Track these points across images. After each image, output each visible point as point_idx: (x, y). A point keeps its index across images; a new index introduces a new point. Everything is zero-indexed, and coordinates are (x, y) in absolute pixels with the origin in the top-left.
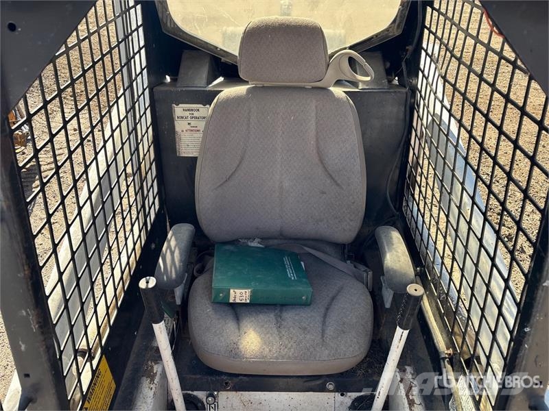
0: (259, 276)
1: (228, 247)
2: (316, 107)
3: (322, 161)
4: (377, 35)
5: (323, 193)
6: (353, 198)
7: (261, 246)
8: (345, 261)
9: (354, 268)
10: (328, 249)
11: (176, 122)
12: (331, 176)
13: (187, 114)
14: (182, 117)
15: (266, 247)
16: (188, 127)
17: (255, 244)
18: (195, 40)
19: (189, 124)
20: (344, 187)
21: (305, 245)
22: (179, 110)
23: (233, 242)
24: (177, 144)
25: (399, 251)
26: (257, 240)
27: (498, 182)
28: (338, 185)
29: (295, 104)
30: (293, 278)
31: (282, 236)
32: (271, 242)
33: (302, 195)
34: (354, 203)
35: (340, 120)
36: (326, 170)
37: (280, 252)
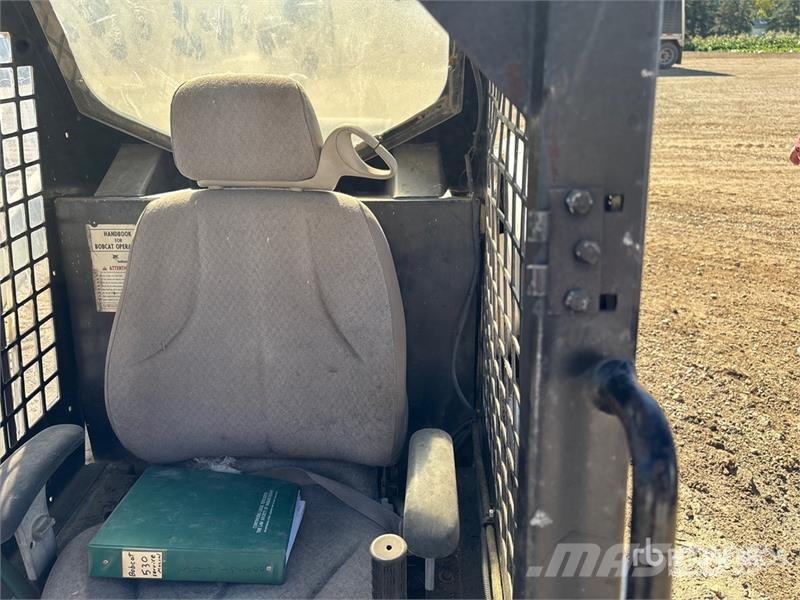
0: (192, 526)
1: (166, 473)
2: (308, 221)
3: (329, 316)
4: (423, 114)
5: (333, 371)
6: (379, 378)
7: (234, 471)
8: (378, 498)
9: (392, 513)
10: (354, 477)
11: (93, 254)
12: (346, 340)
13: (111, 240)
14: (103, 246)
15: (243, 473)
16: (114, 262)
17: (222, 468)
18: (134, 126)
19: (115, 257)
20: (365, 359)
21: (311, 470)
22: (97, 234)
23: (183, 464)
24: (96, 292)
25: (437, 473)
26: (228, 460)
27: (712, 377)
28: (356, 355)
29: (270, 216)
30: (259, 530)
31: (270, 453)
32: (255, 465)
33: (299, 375)
34: (380, 387)
35: (351, 242)
36: (337, 330)
37: (264, 482)
